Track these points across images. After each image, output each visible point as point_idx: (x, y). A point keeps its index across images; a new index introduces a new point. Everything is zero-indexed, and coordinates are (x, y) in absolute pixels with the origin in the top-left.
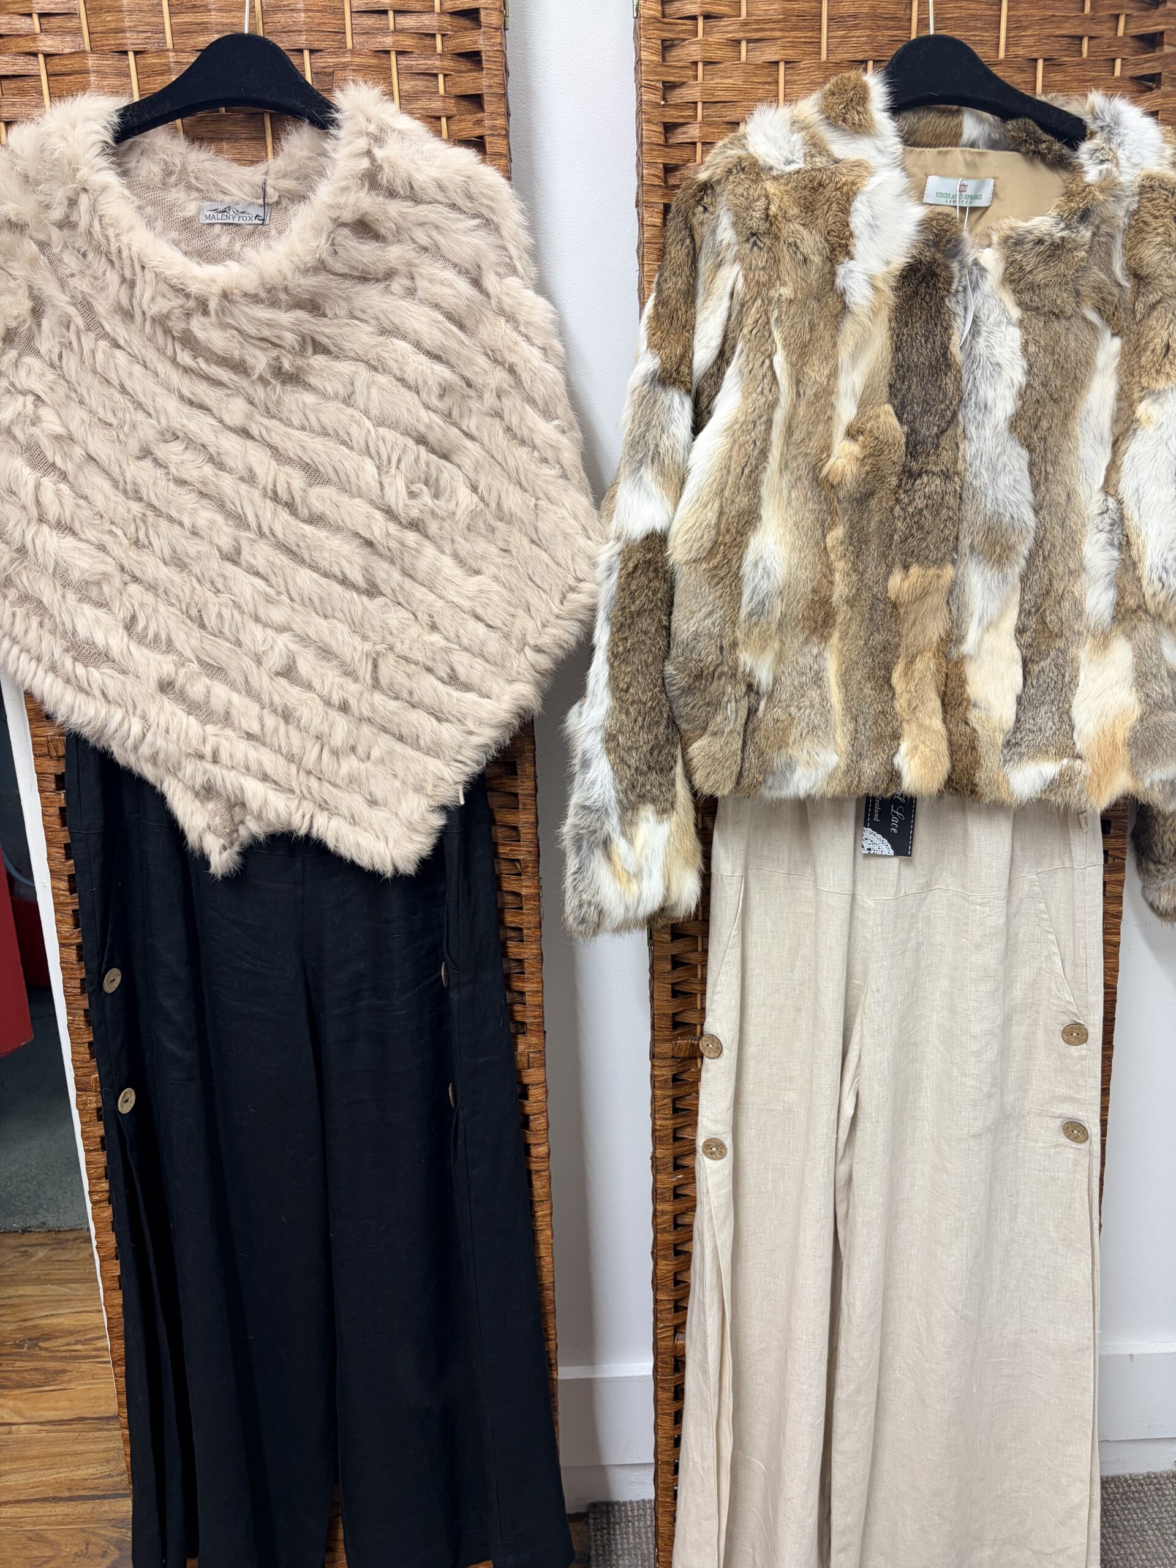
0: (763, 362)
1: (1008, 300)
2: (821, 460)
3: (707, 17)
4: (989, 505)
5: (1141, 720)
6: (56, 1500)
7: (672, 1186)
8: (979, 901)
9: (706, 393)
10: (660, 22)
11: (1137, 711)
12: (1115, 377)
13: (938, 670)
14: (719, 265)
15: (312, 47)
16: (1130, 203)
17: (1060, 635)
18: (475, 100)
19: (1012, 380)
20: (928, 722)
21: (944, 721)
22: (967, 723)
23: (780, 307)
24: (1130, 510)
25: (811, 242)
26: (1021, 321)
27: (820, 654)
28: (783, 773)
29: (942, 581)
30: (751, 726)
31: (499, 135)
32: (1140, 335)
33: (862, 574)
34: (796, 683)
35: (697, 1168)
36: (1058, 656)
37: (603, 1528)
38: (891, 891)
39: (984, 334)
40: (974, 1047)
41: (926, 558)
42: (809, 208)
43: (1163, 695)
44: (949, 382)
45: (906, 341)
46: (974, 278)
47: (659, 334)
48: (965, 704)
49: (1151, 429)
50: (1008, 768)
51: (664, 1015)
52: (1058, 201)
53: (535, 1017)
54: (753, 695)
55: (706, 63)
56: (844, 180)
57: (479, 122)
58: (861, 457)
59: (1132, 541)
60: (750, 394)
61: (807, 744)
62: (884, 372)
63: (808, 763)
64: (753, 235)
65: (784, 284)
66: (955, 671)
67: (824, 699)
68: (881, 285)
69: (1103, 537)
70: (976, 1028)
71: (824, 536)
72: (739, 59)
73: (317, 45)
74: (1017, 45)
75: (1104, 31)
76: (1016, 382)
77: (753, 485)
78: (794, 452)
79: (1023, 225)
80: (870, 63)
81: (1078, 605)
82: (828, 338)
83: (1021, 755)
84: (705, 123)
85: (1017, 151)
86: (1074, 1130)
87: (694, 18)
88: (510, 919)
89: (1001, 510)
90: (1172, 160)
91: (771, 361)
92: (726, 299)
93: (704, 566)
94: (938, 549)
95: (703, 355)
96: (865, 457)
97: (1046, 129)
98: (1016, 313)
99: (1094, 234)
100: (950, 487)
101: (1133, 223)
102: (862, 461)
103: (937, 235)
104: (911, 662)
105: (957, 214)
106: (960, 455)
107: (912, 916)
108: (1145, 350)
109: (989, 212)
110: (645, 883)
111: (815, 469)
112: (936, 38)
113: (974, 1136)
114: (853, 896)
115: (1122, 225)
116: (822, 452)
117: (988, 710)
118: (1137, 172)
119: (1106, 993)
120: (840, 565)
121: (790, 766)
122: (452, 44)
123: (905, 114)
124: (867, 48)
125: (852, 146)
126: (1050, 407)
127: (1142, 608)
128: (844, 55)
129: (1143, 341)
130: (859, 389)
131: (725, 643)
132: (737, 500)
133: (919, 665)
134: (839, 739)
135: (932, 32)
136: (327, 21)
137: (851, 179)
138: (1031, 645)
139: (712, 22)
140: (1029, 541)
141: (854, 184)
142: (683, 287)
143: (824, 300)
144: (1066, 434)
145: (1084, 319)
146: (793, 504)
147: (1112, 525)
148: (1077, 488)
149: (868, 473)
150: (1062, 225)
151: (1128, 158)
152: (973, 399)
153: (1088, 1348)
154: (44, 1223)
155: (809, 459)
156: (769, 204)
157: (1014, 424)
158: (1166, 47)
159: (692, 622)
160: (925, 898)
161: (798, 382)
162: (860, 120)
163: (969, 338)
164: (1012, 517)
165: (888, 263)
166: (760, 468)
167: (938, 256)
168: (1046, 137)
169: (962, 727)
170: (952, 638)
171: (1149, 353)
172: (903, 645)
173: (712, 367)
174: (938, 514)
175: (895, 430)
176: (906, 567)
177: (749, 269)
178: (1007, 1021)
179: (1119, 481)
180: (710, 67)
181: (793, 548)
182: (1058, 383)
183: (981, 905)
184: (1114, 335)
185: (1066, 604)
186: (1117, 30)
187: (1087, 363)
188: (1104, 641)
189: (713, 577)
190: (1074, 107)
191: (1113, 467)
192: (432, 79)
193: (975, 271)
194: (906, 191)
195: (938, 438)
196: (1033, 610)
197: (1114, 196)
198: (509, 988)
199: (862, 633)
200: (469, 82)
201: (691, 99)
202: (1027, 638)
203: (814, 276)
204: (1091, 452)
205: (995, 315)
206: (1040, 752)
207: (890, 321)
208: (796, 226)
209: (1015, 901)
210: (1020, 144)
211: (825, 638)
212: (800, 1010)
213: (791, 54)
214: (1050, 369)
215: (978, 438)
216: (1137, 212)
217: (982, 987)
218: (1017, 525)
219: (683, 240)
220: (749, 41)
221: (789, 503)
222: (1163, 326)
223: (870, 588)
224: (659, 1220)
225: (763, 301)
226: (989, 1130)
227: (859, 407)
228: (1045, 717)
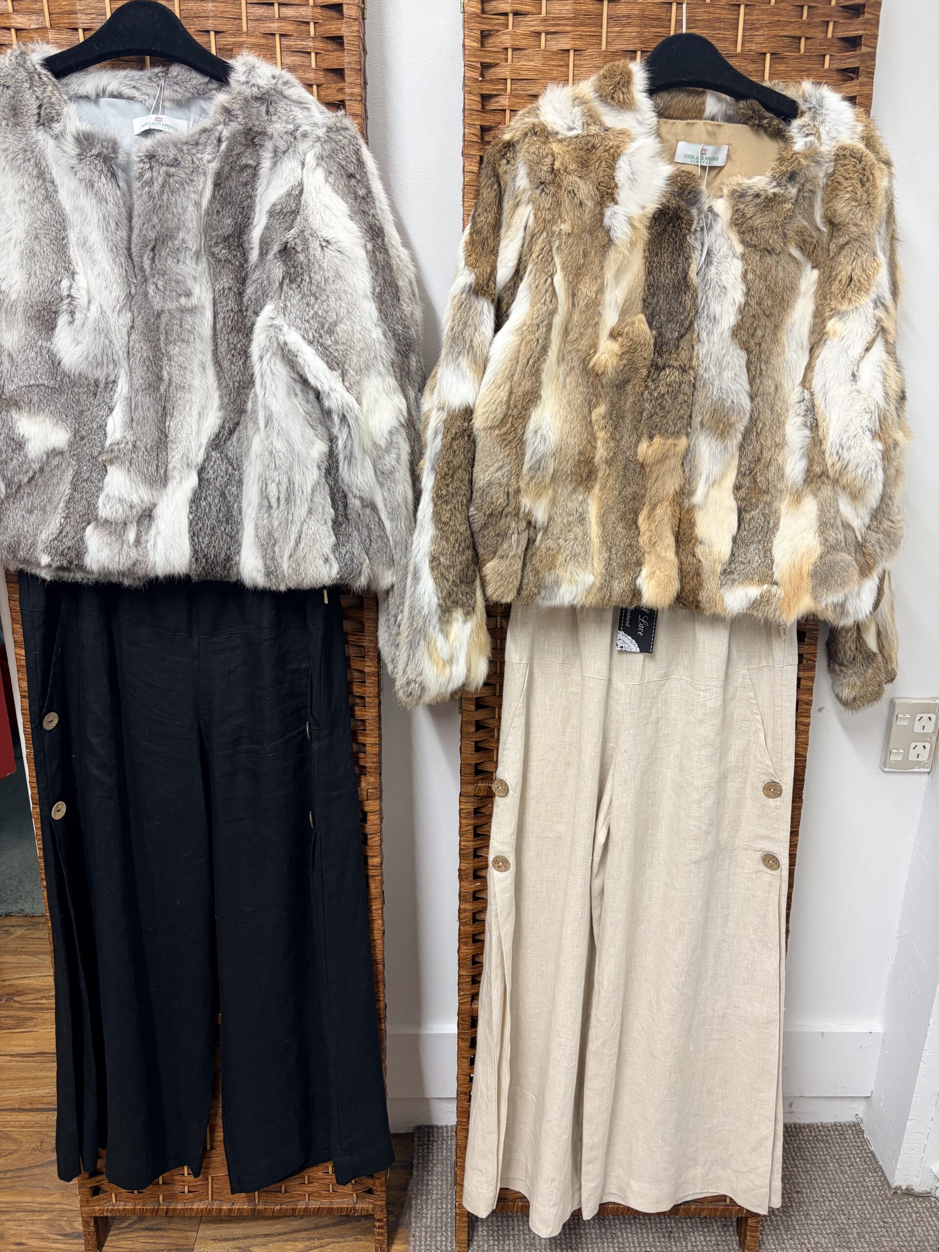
0: (546, 280)
1: (734, 238)
2: (589, 355)
3: (516, 14)
4: (715, 393)
5: (821, 557)
6: (21, 1110)
7: (472, 891)
8: (703, 688)
9: (505, 301)
10: (479, 17)
11: (817, 550)
12: (813, 299)
13: (673, 516)
14: (517, 205)
15: (216, 29)
16: (827, 167)
17: (767, 492)
18: (339, 73)
19: (734, 299)
20: (664, 554)
21: (677, 553)
22: (694, 556)
23: (560, 239)
24: (819, 401)
25: (585, 190)
26: (743, 255)
27: (584, 501)
28: (552, 588)
29: (678, 449)
30: (530, 552)
31: (356, 100)
32: (832, 269)
33: (619, 442)
34: (565, 521)
35: (488, 877)
36: (765, 508)
37: (424, 1144)
38: (637, 679)
39: (715, 264)
40: (696, 797)
41: (667, 431)
42: (584, 164)
43: (837, 540)
44: (687, 299)
45: (656, 267)
46: (709, 221)
47: (474, 255)
48: (693, 541)
49: (836, 340)
50: (723, 591)
51: (469, 764)
52: (773, 164)
53: (373, 763)
54: (532, 529)
55: (515, 49)
56: (611, 144)
57: (341, 90)
58: (620, 353)
59: (819, 423)
60: (536, 303)
61: (570, 567)
62: (640, 289)
63: (571, 581)
64: (542, 183)
65: (564, 222)
66: (687, 516)
67: (585, 534)
68: (637, 224)
69: (800, 420)
70: (698, 783)
71: (590, 412)
72: (540, 47)
73: (220, 28)
74: (751, 42)
75: (818, 34)
76: (737, 302)
77: (536, 373)
78: (569, 348)
79: (747, 182)
80: (639, 53)
81: (780, 469)
82: (597, 263)
83: (733, 581)
84: (513, 95)
85: (747, 124)
86: (770, 860)
87: (506, 14)
88: (357, 690)
89: (725, 397)
90: (861, 135)
91: (552, 280)
92: (522, 230)
93: (497, 432)
94: (675, 425)
95: (504, 273)
96: (623, 354)
97: (768, 109)
98: (739, 249)
99: (799, 190)
100: (686, 378)
101: (830, 183)
102: (621, 356)
103: (680, 188)
104: (653, 508)
105: (699, 172)
106: (695, 354)
107: (654, 698)
108: (835, 280)
109: (724, 171)
110: (454, 668)
111: (585, 361)
112: (687, 36)
113: (694, 862)
114: (610, 681)
115: (821, 184)
116: (590, 349)
117: (711, 546)
118: (834, 143)
119: (796, 761)
120: (601, 435)
121: (557, 583)
122: (322, 30)
123: (661, 94)
124: (637, 41)
125: (619, 118)
126: (764, 321)
127: (824, 474)
128: (620, 46)
129: (834, 273)
130: (620, 301)
131: (511, 490)
132: (523, 383)
133: (659, 511)
134: (596, 565)
135: (684, 31)
136: (227, 9)
137: (616, 143)
138: (744, 499)
139: (520, 18)
140: (745, 421)
141: (618, 147)
142: (492, 221)
143: (595, 234)
144: (775, 341)
145: (790, 255)
146: (568, 387)
147: (806, 411)
148: (783, 382)
149: (625, 366)
150: (774, 184)
151: (828, 133)
152: (706, 312)
153: (775, 1021)
154: (22, 910)
155: (580, 354)
156: (554, 161)
157: (736, 332)
158: (863, 47)
159: (487, 474)
160: (664, 685)
161: (574, 295)
162: (624, 98)
163: (704, 266)
164: (733, 402)
165: (644, 208)
166: (542, 359)
167: (682, 203)
168: (767, 114)
169: (690, 558)
170: (685, 492)
171: (837, 282)
172: (648, 496)
173: (510, 281)
174: (676, 398)
175: (646, 333)
176: (651, 438)
177: (537, 209)
178: (722, 779)
179: (812, 378)
180: (518, 52)
181: (565, 421)
182: (770, 303)
183: (703, 691)
184: (813, 267)
185: (772, 469)
186: (827, 33)
187: (792, 288)
188: (798, 498)
189: (504, 440)
190: (790, 92)
191: (809, 368)
192: (307, 55)
193: (710, 216)
194: (660, 154)
195: (679, 341)
196: (747, 472)
197: (815, 162)
198: (355, 741)
199: (617, 486)
200: (333, 60)
201: (502, 76)
202: (742, 493)
203: (587, 217)
204: (795, 356)
205: (724, 250)
206: (748, 579)
207: (644, 252)
208: (574, 178)
209: (731, 689)
210: (748, 119)
211: (589, 489)
212: (569, 764)
213: (579, 44)
214: (763, 292)
215: (709, 341)
216: (833, 173)
217: (703, 753)
218: (736, 407)
219: (492, 185)
220: (547, 33)
221: (564, 386)
222: (848, 263)
223: (624, 452)
224: (462, 916)
225: (548, 234)
226: (706, 858)
227: (620, 316)
228: (753, 553)
